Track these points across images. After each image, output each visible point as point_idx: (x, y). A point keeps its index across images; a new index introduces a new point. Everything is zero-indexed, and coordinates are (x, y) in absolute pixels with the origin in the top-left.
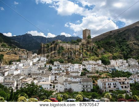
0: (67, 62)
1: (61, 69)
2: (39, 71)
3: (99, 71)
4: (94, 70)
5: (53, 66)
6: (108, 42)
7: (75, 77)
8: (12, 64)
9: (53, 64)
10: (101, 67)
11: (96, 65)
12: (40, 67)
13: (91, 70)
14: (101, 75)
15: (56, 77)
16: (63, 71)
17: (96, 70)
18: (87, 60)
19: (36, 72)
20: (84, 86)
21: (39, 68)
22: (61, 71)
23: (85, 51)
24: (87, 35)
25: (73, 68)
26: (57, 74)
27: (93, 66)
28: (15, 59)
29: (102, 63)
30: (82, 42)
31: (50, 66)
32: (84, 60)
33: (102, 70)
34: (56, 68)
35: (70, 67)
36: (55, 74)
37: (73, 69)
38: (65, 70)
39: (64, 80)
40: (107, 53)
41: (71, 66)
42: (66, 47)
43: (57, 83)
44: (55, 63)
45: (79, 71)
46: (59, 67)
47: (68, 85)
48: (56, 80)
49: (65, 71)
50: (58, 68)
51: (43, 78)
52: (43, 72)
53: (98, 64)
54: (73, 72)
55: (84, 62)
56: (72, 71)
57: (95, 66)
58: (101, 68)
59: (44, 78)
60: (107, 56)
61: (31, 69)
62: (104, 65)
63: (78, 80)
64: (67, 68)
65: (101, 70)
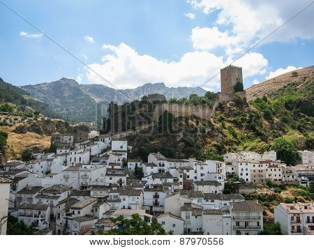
0: (182, 155)
1: (168, 173)
2: (111, 179)
3: (273, 180)
4: (257, 179)
5: (148, 165)
6: (290, 102)
7: (211, 197)
8: (34, 159)
9: (145, 161)
10: (277, 169)
11: (264, 165)
12: (110, 167)
13: (249, 177)
14: (280, 192)
15: (156, 197)
16: (176, 180)
17: (264, 178)
18: (235, 149)
19: (102, 181)
20: (238, 224)
21: (108, 170)
22: (170, 180)
23: (229, 125)
24: (234, 83)
25: (202, 171)
26: (161, 186)
27: (257, 168)
28: (38, 146)
29: (278, 159)
30: (220, 100)
31: (136, 164)
32: (230, 151)
33: (280, 178)
34: (155, 170)
35: (195, 167)
36: (156, 187)
37: (202, 175)
38: (181, 176)
39: (182, 204)
40: (291, 131)
41: (196, 165)
42: (180, 113)
43: (163, 213)
44: (152, 158)
45: (218, 180)
46: (161, 168)
47: (192, 218)
48: (156, 204)
49: (181, 180)
50: (160, 170)
51: (124, 200)
52: (120, 182)
53: (268, 162)
54: (202, 183)
55: (227, 154)
56: (199, 179)
57: (261, 168)
58: (278, 172)
59: (126, 197)
60: (289, 141)
61: (88, 173)
62: (285, 165)
63: (217, 204)
64: (185, 171)
65: (278, 178)
